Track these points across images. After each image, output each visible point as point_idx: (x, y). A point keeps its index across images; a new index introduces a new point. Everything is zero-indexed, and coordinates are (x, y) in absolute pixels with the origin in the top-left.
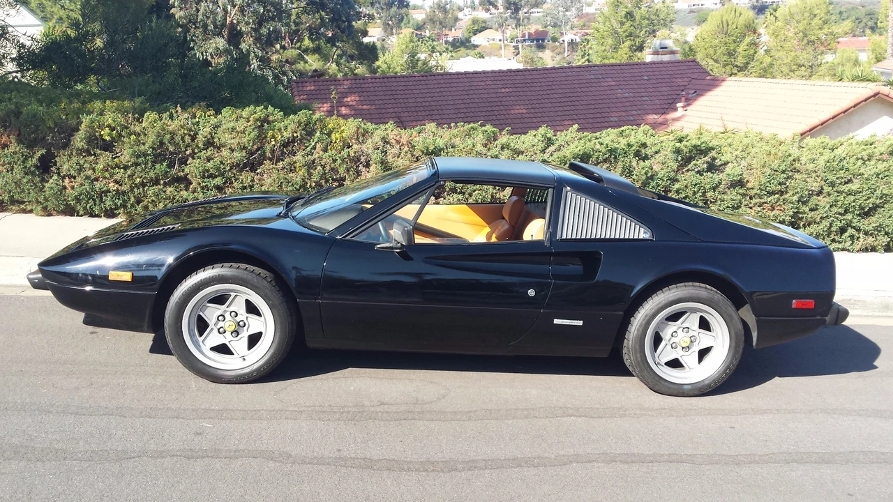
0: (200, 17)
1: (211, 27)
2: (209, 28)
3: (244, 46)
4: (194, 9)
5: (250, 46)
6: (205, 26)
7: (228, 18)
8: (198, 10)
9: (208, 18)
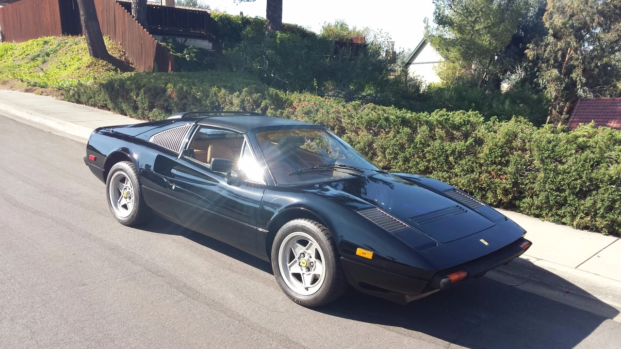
0: (546, 55)
1: (552, 62)
2: (550, 63)
3: (574, 75)
4: (543, 50)
5: (578, 75)
6: (548, 61)
7: (567, 56)
8: (545, 51)
9: (552, 56)
